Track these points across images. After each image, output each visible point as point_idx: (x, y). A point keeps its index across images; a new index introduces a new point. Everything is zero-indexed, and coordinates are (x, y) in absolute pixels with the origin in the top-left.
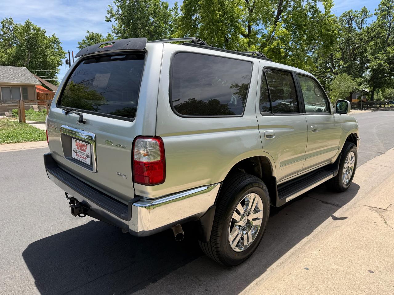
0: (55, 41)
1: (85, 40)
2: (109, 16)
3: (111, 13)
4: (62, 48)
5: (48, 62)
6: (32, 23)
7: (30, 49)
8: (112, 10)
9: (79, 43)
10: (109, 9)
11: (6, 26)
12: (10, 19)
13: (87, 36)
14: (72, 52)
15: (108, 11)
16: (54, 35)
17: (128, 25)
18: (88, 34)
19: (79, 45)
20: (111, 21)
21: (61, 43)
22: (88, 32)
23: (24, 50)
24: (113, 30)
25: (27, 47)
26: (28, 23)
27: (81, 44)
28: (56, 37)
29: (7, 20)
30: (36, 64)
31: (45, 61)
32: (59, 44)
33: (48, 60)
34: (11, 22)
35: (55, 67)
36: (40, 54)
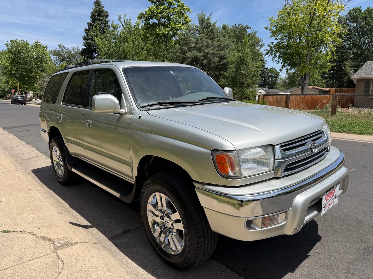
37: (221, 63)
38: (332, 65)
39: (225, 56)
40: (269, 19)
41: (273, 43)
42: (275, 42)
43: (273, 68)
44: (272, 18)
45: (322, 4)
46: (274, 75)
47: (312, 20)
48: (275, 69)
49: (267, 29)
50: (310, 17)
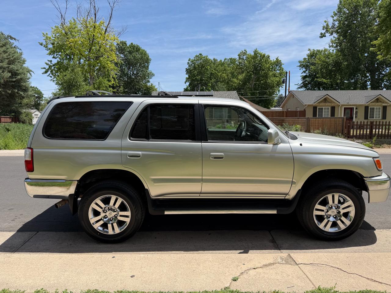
0: (278, 63)
1: (306, 58)
2: (323, 32)
3: (327, 28)
4: (283, 69)
5: (269, 83)
6: (259, 51)
7: (255, 73)
8: (327, 25)
9: (300, 62)
10: (325, 24)
11: (241, 57)
12: (245, 50)
13: (309, 54)
14: (289, 71)
15: (324, 27)
16: (277, 58)
17: (345, 36)
18: (309, 52)
19: (300, 64)
20: (325, 36)
21: (283, 64)
22: (309, 50)
23: (251, 75)
24: (331, 44)
25: (253, 73)
26: (256, 52)
27: (302, 63)
28: (279, 60)
29: (243, 52)
30: (259, 86)
31: (266, 82)
32: (281, 65)
33: (269, 81)
34: (245, 53)
35: (274, 87)
36: (263, 76)
37: (14, 80)
38: (113, 90)
39: (18, 72)
40: (43, 34)
41: (51, 61)
42: (55, 61)
43: (35, 87)
44: (47, 34)
45: (100, 32)
46: (36, 95)
47: (92, 45)
48: (38, 89)
49: (41, 44)
50: (90, 42)
